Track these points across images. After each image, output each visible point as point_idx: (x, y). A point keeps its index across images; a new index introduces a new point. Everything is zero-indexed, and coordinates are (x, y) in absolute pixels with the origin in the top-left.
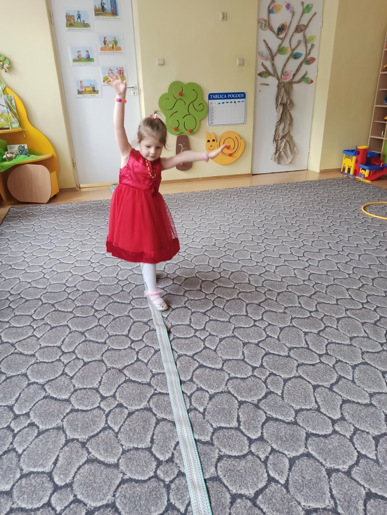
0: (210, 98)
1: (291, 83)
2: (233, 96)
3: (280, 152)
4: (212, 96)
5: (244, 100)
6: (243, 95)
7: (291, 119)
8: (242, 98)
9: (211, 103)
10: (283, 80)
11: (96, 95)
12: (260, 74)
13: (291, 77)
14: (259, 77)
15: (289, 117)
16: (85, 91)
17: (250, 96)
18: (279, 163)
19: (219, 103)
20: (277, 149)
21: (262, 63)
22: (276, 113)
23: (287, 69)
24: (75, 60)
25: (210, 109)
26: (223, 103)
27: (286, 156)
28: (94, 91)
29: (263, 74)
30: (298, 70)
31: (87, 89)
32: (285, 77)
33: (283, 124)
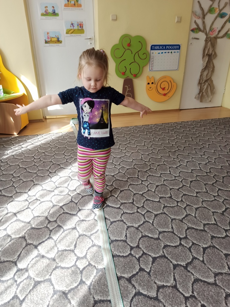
0: (152, 49)
1: (216, 38)
2: (170, 47)
3: (203, 93)
4: (153, 47)
5: (178, 51)
6: (177, 47)
7: (214, 67)
8: (177, 49)
9: (153, 53)
10: (210, 36)
11: (60, 44)
12: (193, 30)
13: (217, 33)
14: (191, 32)
15: (212, 65)
16: (51, 41)
17: (183, 48)
18: (201, 101)
19: (159, 53)
20: (201, 91)
21: (195, 21)
22: (202, 62)
23: (214, 26)
24: (43, 15)
25: (151, 57)
26: (162, 53)
27: (207, 96)
28: (59, 41)
29: (195, 30)
30: (222, 27)
31: (53, 39)
32: (212, 33)
33: (207, 71)
